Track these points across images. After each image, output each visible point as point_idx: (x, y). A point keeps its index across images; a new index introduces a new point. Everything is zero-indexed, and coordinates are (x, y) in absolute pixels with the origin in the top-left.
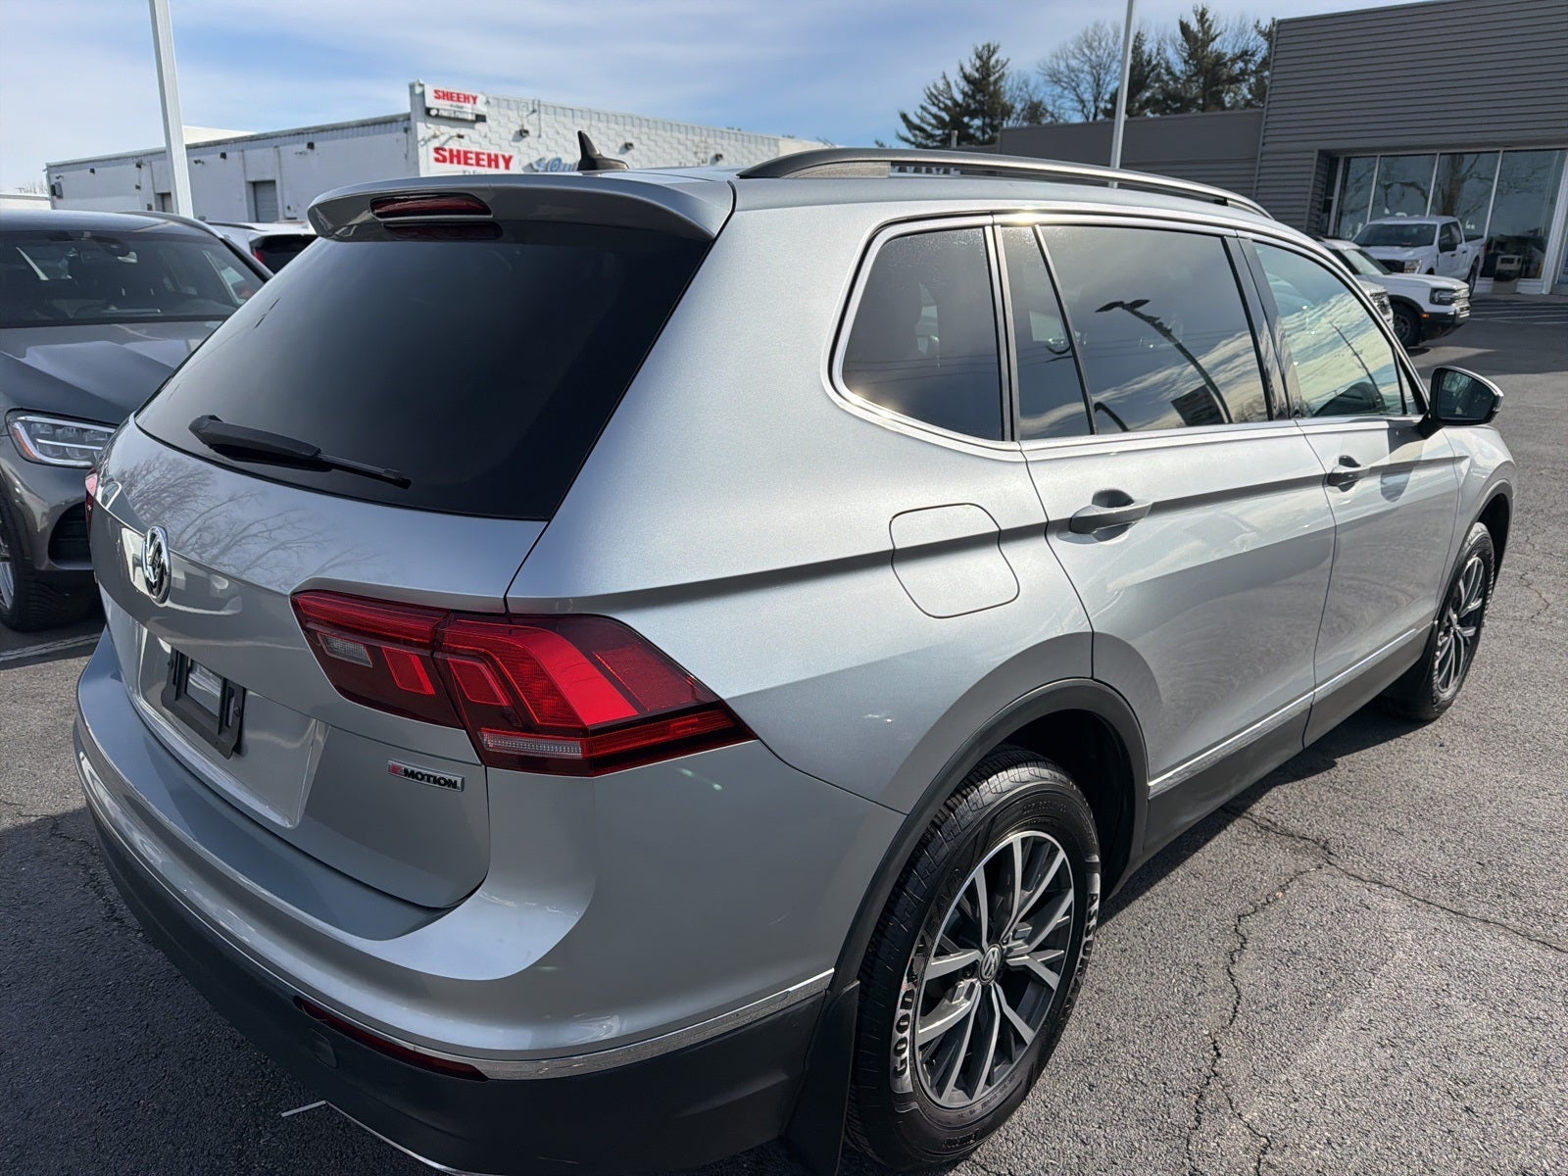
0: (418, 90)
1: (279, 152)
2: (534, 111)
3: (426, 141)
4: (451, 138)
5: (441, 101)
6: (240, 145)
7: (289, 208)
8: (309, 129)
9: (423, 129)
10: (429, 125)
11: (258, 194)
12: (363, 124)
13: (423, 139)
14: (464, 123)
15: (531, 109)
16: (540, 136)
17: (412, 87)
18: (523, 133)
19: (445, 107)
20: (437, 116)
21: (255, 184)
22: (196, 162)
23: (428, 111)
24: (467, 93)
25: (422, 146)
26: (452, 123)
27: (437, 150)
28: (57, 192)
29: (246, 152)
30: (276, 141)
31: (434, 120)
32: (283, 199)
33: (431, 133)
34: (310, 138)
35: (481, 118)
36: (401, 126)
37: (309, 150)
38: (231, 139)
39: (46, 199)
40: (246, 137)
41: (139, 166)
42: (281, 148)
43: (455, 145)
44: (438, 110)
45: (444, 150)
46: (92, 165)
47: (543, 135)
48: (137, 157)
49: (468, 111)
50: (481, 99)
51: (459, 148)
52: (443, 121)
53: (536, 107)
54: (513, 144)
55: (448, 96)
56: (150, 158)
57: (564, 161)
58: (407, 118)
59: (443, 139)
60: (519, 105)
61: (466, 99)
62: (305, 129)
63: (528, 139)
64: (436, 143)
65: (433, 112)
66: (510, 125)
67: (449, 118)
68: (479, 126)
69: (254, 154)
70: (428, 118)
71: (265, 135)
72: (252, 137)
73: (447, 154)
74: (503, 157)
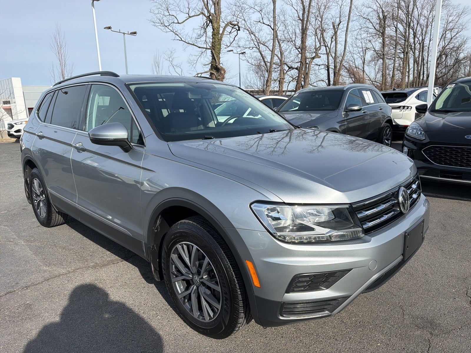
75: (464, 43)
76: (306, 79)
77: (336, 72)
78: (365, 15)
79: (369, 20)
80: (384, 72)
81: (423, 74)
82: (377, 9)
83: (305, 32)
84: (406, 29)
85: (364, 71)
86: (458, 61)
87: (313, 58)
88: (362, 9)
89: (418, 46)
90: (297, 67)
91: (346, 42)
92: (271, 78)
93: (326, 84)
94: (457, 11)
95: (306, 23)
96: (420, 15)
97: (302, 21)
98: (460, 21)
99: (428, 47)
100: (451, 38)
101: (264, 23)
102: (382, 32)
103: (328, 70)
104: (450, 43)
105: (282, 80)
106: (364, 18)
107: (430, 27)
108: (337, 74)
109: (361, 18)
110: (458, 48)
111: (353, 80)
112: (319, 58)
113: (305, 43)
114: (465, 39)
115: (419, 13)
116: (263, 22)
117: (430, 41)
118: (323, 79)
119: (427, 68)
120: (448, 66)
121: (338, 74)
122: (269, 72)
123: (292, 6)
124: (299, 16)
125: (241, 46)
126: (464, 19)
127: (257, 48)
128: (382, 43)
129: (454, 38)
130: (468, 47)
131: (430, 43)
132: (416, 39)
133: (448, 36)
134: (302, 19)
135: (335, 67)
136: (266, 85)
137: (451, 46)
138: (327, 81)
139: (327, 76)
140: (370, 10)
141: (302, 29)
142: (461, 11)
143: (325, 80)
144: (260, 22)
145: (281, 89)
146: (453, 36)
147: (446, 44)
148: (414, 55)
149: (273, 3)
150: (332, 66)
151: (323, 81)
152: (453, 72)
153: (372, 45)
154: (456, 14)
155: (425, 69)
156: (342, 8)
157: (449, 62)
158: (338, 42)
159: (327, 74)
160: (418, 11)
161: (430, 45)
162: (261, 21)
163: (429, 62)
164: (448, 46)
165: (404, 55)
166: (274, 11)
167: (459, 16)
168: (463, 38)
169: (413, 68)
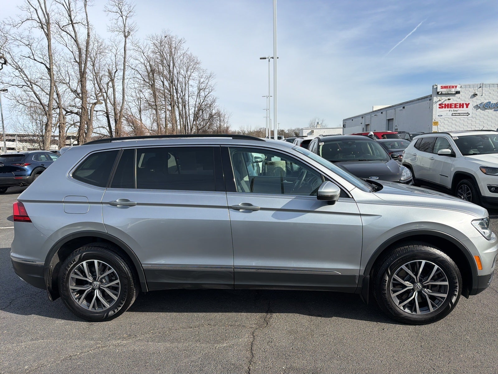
0: (435, 87)
1: (395, 110)
2: (480, 87)
3: (436, 102)
4: (446, 100)
5: (443, 89)
6: (386, 110)
7: (396, 126)
8: (404, 103)
9: (435, 99)
10: (438, 97)
11: (389, 123)
12: (418, 100)
13: (435, 102)
14: (451, 95)
15: (479, 86)
16: (482, 95)
17: (433, 86)
18: (475, 95)
19: (444, 91)
20: (441, 94)
21: (389, 120)
22: (375, 115)
23: (438, 93)
24: (453, 85)
25: (434, 104)
26: (447, 95)
27: (440, 105)
28: (344, 126)
29: (387, 111)
30: (394, 108)
31: (441, 95)
32: (395, 124)
33: (438, 99)
34: (403, 106)
35: (458, 92)
36: (429, 99)
37: (403, 109)
38: (384, 108)
39: (342, 128)
40: (388, 107)
41: (362, 118)
42: (396, 109)
43: (447, 102)
44: (442, 92)
45: (443, 104)
46: (352, 119)
47: (483, 95)
48: (361, 115)
49: (453, 91)
50: (459, 86)
51: (448, 103)
52: (444, 95)
53: (481, 86)
54: (470, 99)
55: (446, 87)
56: (365, 115)
57: (492, 102)
58: (431, 96)
59: (442, 101)
60: (474, 86)
61: (453, 87)
62: (403, 103)
63: (477, 97)
64: (440, 103)
65: (440, 93)
66: (470, 93)
67: (446, 94)
68: (457, 95)
69: (389, 111)
70: (438, 95)
71: (392, 106)
72: (389, 107)
73: (444, 105)
74: (466, 104)
75: (214, 101)
76: (90, 125)
77: (117, 120)
78: (133, 65)
79: (137, 71)
80: (158, 122)
81: (188, 125)
82: (144, 62)
83: (85, 76)
84: (170, 84)
85: (141, 120)
86: (211, 116)
87: (95, 104)
88: (129, 59)
89: (180, 100)
90: (77, 111)
91: (124, 90)
92: (51, 122)
93: (107, 131)
94: (206, 75)
95: (84, 66)
96: (178, 73)
97: (80, 64)
98: (209, 83)
99: (188, 102)
100: (205, 97)
101: (35, 60)
102: (151, 84)
103: (108, 117)
104: (205, 101)
105: (62, 124)
106: (132, 68)
107: (187, 84)
108: (118, 121)
109: (129, 68)
110: (210, 105)
111: (132, 128)
112: (101, 104)
113: (86, 87)
114: (215, 98)
115: (178, 71)
116: (34, 58)
117: (189, 97)
118: (103, 126)
119: (190, 120)
120: (205, 120)
121: (120, 122)
122: (48, 115)
123: (66, 46)
124: (75, 58)
125: (4, 82)
126: (212, 82)
127: (29, 87)
128: (153, 94)
129: (207, 96)
130: (217, 105)
131: (189, 99)
132: (179, 95)
133: (202, 94)
134: (78, 61)
135: (116, 114)
136: (46, 130)
137: (205, 103)
138: (108, 128)
139: (107, 123)
140: (137, 62)
141: (80, 72)
142: (209, 75)
143: (105, 127)
144: (29, 57)
145: (62, 135)
146: (206, 95)
147: (202, 101)
148: (179, 110)
149: (48, 39)
150: (112, 113)
151: (103, 127)
152: (209, 125)
153: (143, 96)
154: (205, 77)
155: (188, 121)
156: (117, 57)
157: (205, 116)
158: (116, 90)
159: (107, 121)
160: (177, 69)
161: (189, 100)
162: (32, 57)
163: (190, 115)
164: (203, 103)
165: (171, 108)
166: (50, 49)
167: (208, 78)
168: (213, 97)
169: (179, 120)
